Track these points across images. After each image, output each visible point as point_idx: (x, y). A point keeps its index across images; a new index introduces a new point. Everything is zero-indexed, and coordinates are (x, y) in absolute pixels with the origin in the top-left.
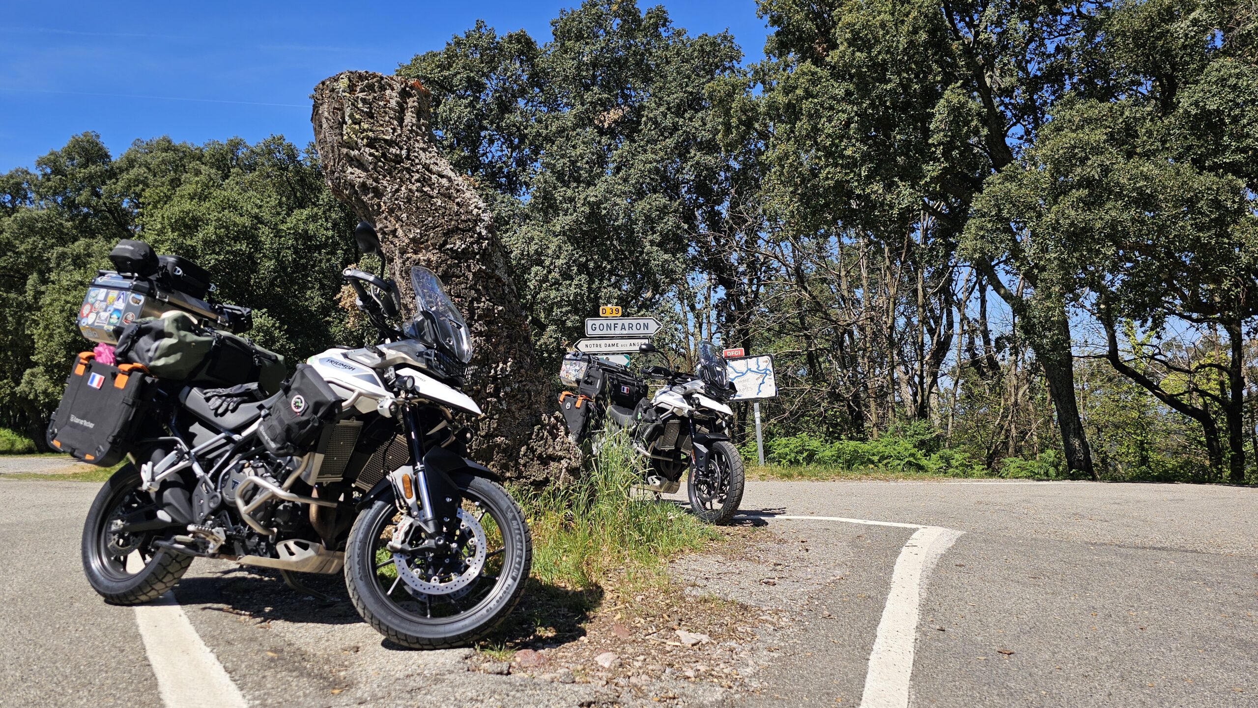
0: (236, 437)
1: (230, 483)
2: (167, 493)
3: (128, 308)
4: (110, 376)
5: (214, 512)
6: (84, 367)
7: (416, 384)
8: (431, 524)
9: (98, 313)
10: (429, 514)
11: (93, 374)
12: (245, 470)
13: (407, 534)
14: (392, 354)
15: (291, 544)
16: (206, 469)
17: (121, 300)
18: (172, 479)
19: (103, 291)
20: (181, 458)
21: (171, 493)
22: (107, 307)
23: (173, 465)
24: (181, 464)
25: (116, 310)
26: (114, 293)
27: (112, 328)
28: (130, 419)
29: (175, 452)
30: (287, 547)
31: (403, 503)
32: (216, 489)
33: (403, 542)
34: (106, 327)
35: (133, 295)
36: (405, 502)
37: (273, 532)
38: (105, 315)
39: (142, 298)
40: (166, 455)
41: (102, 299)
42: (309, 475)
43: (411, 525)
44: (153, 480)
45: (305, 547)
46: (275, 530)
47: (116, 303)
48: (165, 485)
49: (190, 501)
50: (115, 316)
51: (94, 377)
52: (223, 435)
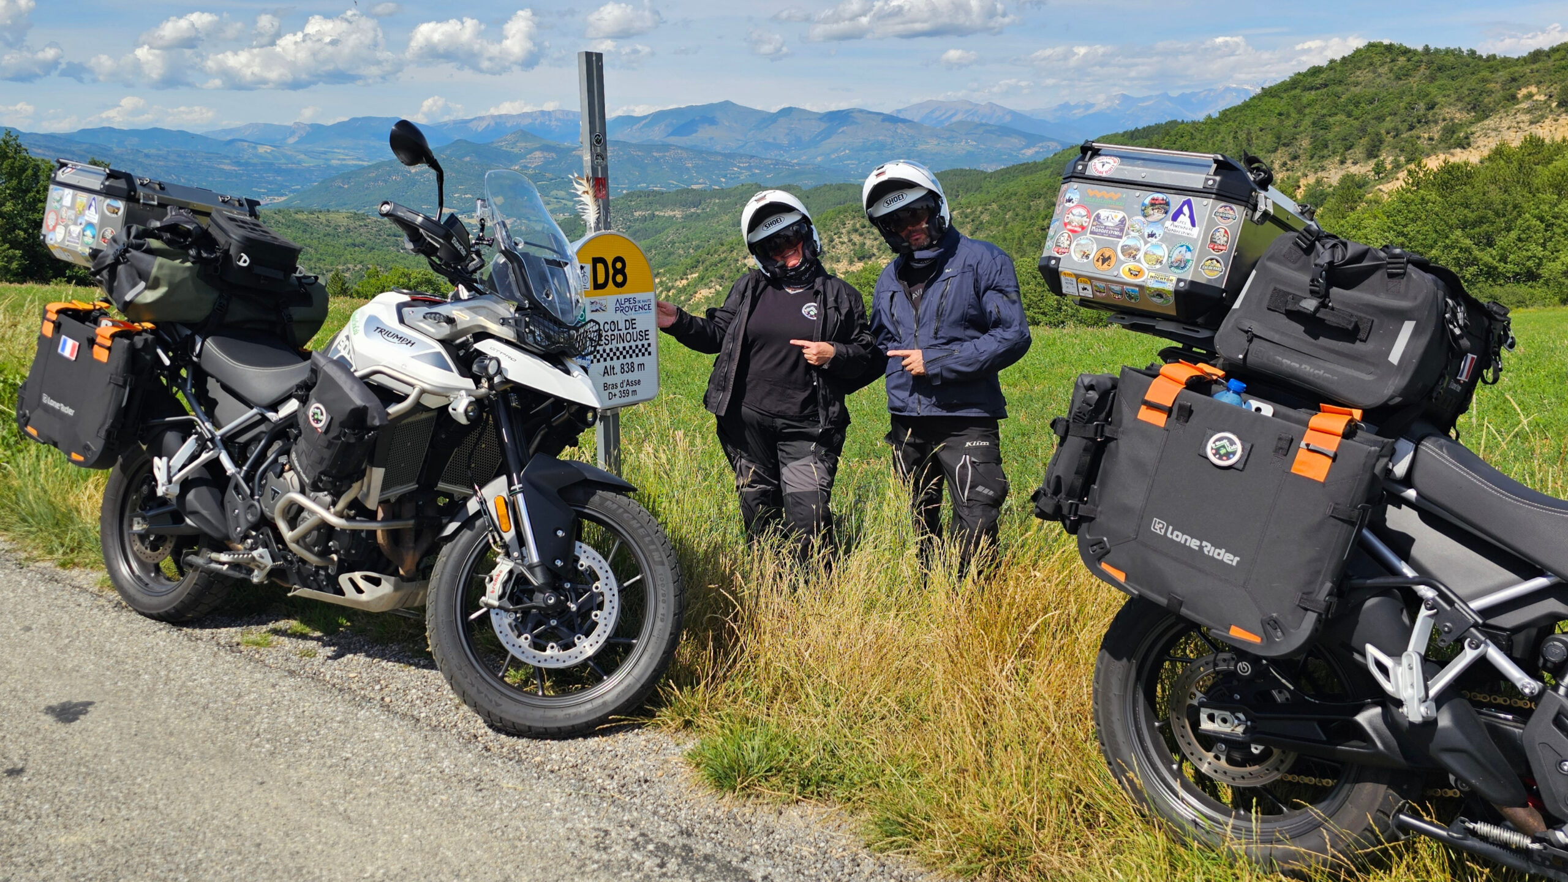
0: (271, 415)
1: (268, 493)
2: (190, 496)
3: (103, 218)
4: (86, 343)
5: (255, 527)
6: (52, 325)
7: (503, 365)
8: (538, 571)
9: (66, 226)
10: (535, 558)
11: (63, 337)
12: (285, 474)
13: (505, 584)
14: (464, 317)
15: (357, 576)
16: (238, 463)
17: (93, 208)
18: (196, 476)
19: (68, 192)
20: (202, 447)
21: (196, 496)
22: (77, 218)
23: (193, 457)
24: (204, 456)
25: (90, 224)
26: (83, 197)
27: (87, 251)
28: (124, 404)
29: (194, 437)
30: (351, 580)
31: (498, 539)
32: (252, 495)
33: (501, 598)
34: (80, 249)
35: (108, 201)
36: (501, 538)
37: (332, 559)
38: (76, 230)
39: (121, 205)
40: (184, 441)
41: (69, 204)
42: (367, 494)
43: (511, 572)
44: (170, 481)
45: (376, 582)
46: (335, 557)
47: (87, 212)
48: (186, 485)
49: (222, 505)
50: (88, 233)
51: (65, 342)
52: (255, 411)
